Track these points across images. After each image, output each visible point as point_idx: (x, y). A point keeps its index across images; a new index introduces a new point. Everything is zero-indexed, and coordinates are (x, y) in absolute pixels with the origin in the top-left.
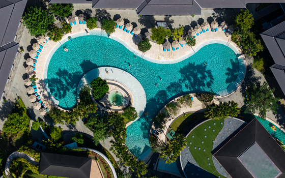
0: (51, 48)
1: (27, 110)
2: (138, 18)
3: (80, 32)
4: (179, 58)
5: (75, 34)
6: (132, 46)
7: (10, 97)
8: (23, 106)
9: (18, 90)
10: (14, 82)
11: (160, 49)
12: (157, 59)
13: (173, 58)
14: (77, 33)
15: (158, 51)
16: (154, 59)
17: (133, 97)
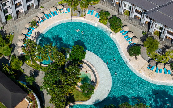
0: (63, 19)
1: (11, 44)
2: (142, 36)
3: (91, 21)
4: (157, 81)
5: (86, 20)
6: (124, 51)
7: (7, 30)
8: (10, 40)
9: (17, 29)
10: (19, 23)
11: (145, 65)
12: (138, 71)
13: (152, 78)
14: (88, 20)
15: (143, 65)
16: (135, 69)
17: (98, 85)
